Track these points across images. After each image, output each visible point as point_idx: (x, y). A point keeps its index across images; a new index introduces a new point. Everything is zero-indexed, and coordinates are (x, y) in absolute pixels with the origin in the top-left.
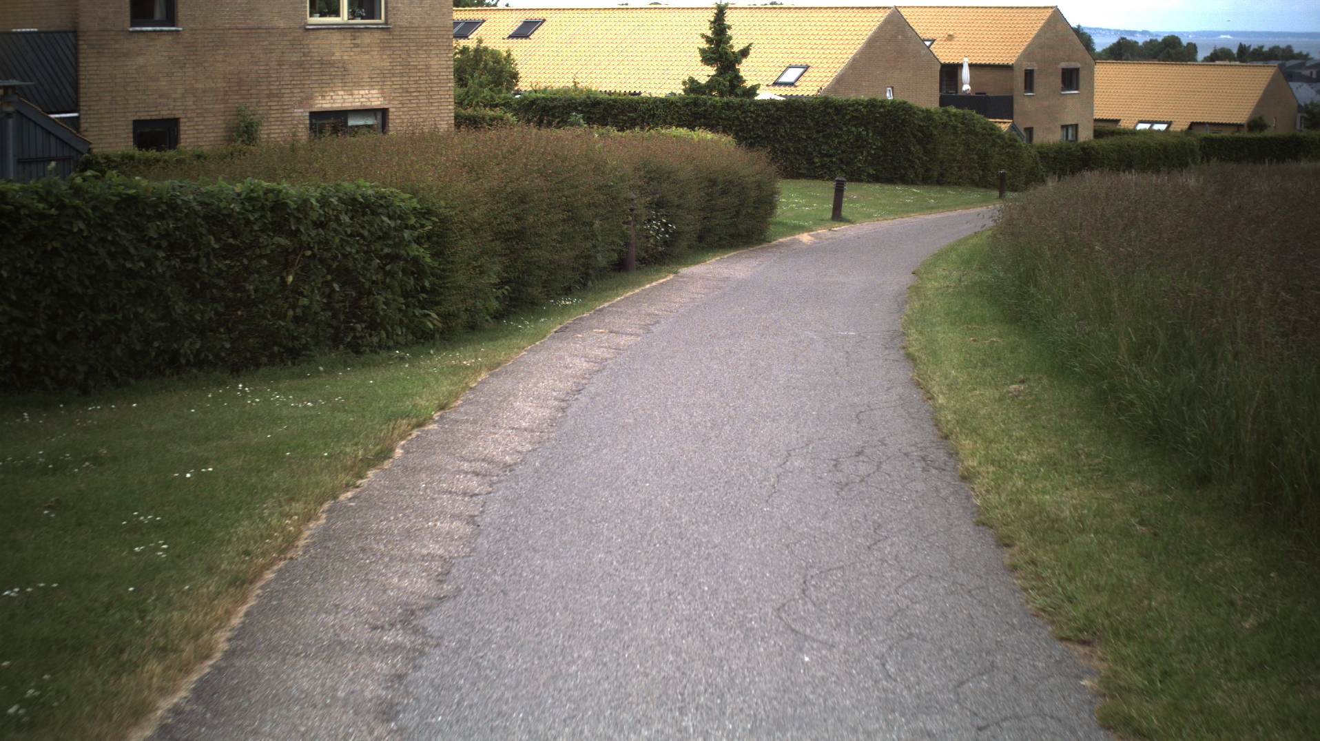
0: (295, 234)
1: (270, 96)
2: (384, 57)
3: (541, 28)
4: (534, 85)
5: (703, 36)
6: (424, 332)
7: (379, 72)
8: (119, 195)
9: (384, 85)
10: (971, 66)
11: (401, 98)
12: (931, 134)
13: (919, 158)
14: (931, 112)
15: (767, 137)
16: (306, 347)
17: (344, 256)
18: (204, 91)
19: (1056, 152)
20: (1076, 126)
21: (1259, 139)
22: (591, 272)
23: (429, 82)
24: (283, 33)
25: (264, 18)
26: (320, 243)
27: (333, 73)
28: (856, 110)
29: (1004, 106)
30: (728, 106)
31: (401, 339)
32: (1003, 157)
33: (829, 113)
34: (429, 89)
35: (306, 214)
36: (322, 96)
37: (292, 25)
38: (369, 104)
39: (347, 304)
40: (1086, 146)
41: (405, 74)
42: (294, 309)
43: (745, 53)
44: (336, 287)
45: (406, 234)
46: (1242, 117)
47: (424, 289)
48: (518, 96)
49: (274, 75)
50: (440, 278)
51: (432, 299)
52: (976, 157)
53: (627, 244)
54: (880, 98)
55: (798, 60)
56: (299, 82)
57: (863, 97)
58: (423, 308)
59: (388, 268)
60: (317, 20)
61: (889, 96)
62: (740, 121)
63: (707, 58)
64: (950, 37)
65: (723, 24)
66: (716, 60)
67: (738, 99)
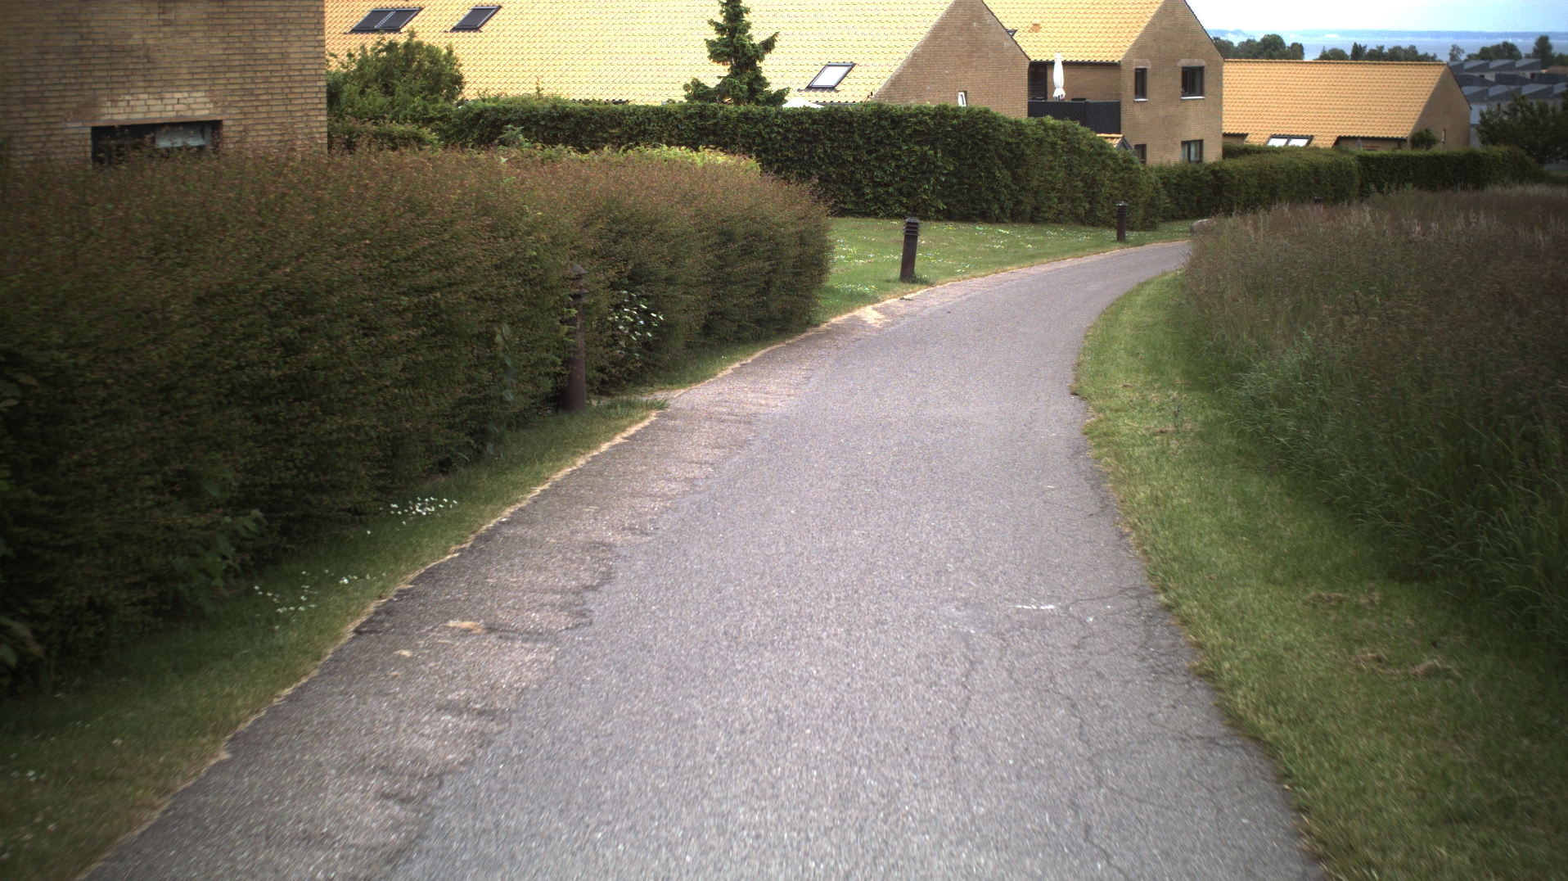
1: (26, 102)
2: (213, 41)
3: (495, 17)
4: (482, 93)
5: (711, 22)
7: (206, 64)
9: (215, 85)
10: (1065, 64)
11: (242, 104)
12: (1022, 154)
13: (1007, 187)
14: (1020, 124)
15: (800, 159)
19: (1179, 176)
20: (1201, 142)
21: (1428, 158)
23: (286, 79)
27: (130, 66)
28: (921, 122)
29: (1108, 116)
30: (746, 117)
32: (1116, 184)
33: (883, 127)
34: (287, 91)
36: (112, 101)
38: (189, 113)
40: (1217, 168)
41: (248, 68)
43: (768, 45)
46: (1403, 128)
48: (460, 108)
49: (32, 70)
52: (1081, 184)
54: (951, 105)
55: (841, 55)
56: (73, 81)
57: (930, 103)
61: (961, 102)
62: (763, 138)
63: (717, 53)
64: (1036, 27)
65: (738, 6)
66: (729, 56)
67: (760, 108)
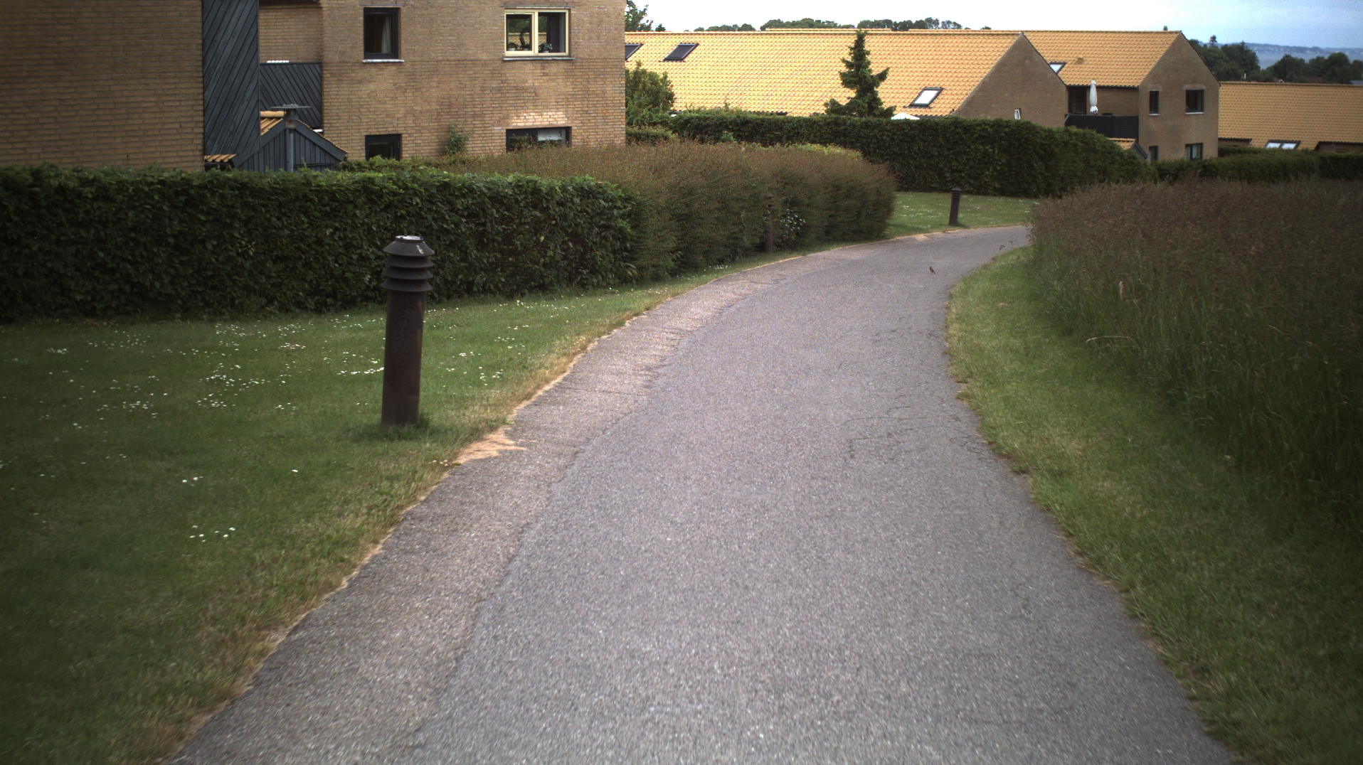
0: (547, 209)
1: (475, 116)
2: (568, 84)
3: (695, 51)
4: (688, 105)
5: (844, 61)
6: (625, 278)
7: (564, 97)
8: (439, 181)
9: (568, 108)
10: (1098, 88)
11: (581, 119)
12: (1053, 152)
13: (1041, 174)
14: (1052, 132)
16: (551, 284)
17: (576, 225)
18: (421, 112)
19: (1176, 169)
20: (1200, 145)
22: (739, 250)
23: (604, 105)
24: (485, 64)
25: (469, 52)
26: (560, 216)
27: (526, 98)
28: (984, 130)
29: (1129, 127)
30: (866, 125)
31: (611, 282)
32: (1122, 174)
33: (958, 133)
34: (605, 111)
35: (553, 198)
36: (517, 116)
37: (492, 57)
38: (555, 123)
39: (577, 256)
40: (1207, 164)
41: (585, 99)
42: (544, 257)
43: (882, 76)
44: (571, 244)
45: (615, 212)
47: (626, 249)
48: (673, 115)
49: (478, 99)
50: (637, 242)
51: (631, 255)
53: (766, 232)
54: (1006, 118)
55: (933, 83)
56: (498, 105)
58: (625, 262)
59: (603, 234)
60: (513, 53)
61: (1017, 117)
62: (877, 139)
63: (847, 81)
64: (1081, 61)
65: (862, 50)
66: (855, 83)
67: (876, 119)
